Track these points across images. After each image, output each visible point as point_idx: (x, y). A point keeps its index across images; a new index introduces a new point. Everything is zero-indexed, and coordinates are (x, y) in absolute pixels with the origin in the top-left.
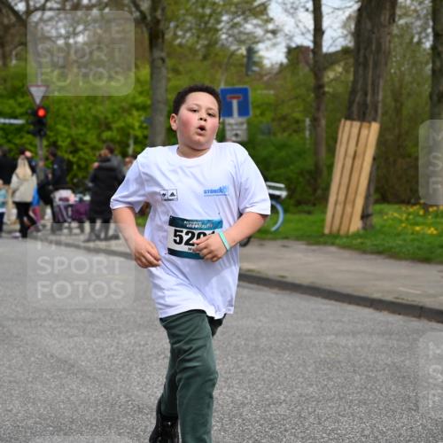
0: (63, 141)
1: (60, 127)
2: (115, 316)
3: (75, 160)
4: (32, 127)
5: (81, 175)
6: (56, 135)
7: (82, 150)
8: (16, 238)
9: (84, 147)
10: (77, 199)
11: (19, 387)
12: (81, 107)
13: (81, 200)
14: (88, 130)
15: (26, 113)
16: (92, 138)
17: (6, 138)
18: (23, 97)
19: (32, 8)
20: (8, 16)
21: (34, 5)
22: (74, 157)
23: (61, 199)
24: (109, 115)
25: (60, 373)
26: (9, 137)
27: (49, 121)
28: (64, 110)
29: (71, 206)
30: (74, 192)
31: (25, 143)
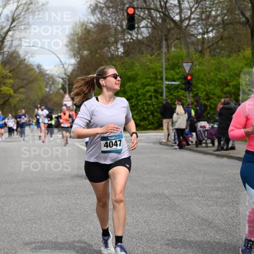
0: (202, 94)
1: (199, 85)
2: (234, 194)
3: (208, 104)
4: (184, 86)
5: (211, 113)
6: (197, 90)
7: (212, 98)
8: (176, 149)
9: (213, 96)
10: (210, 127)
11: (181, 235)
12: (212, 74)
13: (213, 127)
14: (216, 86)
15: (181, 78)
16: (218, 91)
17: (169, 92)
18: (179, 69)
19: (183, 19)
20: (170, 24)
21: (184, 17)
22: (208, 102)
23: (201, 127)
24: (228, 78)
25: (204, 227)
26: (171, 92)
27: (194, 82)
28: (202, 75)
29: (207, 130)
30: (208, 123)
31: (181, 95)
